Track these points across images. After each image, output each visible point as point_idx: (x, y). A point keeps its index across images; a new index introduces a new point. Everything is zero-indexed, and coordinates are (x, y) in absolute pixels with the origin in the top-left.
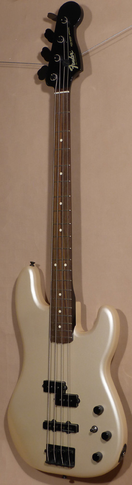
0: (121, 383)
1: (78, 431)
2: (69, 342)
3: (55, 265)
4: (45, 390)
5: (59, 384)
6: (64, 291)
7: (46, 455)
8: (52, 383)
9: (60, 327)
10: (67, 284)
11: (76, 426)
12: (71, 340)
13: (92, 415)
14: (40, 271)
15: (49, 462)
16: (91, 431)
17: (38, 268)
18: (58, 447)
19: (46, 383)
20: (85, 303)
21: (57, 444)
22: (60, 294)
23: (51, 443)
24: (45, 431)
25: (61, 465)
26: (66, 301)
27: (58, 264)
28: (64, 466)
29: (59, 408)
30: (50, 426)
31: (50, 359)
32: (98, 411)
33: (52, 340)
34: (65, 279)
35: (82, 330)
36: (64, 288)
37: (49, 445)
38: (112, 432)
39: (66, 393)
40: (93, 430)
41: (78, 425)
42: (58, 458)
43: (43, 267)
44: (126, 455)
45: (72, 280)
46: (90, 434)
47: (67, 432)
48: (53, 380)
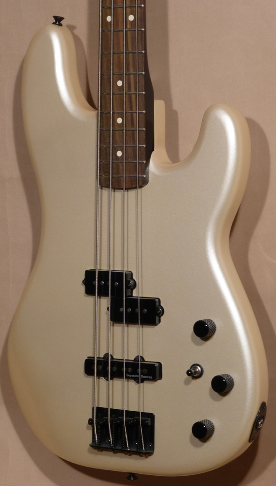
0: (255, 274)
1: (160, 377)
2: (141, 187)
3: (109, 19)
4: (90, 291)
5: (117, 276)
6: (128, 75)
7: (91, 432)
8: (104, 275)
9: (119, 154)
10: (134, 59)
11: (157, 365)
12: (145, 182)
13: (189, 339)
14: (76, 39)
15: (99, 445)
16: (189, 373)
17: (73, 34)
18: (116, 413)
19: (90, 276)
20: (176, 106)
21: (116, 407)
22: (120, 83)
23: (103, 405)
24: (89, 380)
25: (124, 451)
26: (133, 96)
27: (115, 18)
28: (130, 453)
29: (118, 329)
30: (101, 367)
31: (99, 223)
32: (203, 330)
33: (104, 183)
34: (130, 49)
35: (169, 161)
36: (128, 69)
37: (98, 408)
38: (235, 377)
39: (134, 294)
40: (194, 373)
41: (160, 364)
42: (119, 437)
43: (82, 31)
44: (266, 427)
45: (145, 49)
46: (187, 383)
47: (137, 380)
48: (104, 268)
